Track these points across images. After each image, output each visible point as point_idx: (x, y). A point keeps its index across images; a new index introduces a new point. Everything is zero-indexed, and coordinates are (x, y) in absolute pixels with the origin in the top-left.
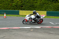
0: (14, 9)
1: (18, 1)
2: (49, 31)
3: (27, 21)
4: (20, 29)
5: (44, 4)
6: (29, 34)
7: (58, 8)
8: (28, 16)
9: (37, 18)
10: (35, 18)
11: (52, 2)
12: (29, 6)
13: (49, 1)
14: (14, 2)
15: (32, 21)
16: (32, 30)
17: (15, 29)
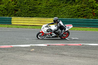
0: (3, 15)
1: (10, 2)
2: (61, 51)
3: (44, 34)
4: (12, 48)
5: (52, 6)
6: (28, 57)
7: (75, 13)
8: (46, 27)
9: (60, 30)
10: (57, 30)
11: (66, 3)
12: (28, 10)
13: (62, 2)
14: (3, 4)
15: (51, 35)
16: (33, 50)
17: (4, 49)
